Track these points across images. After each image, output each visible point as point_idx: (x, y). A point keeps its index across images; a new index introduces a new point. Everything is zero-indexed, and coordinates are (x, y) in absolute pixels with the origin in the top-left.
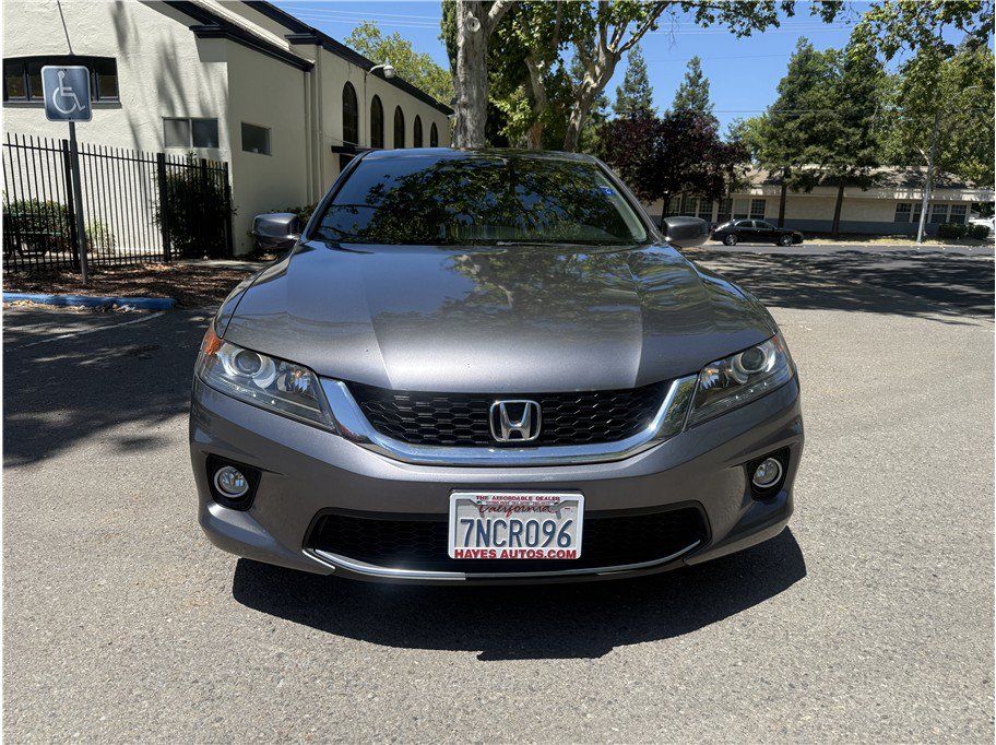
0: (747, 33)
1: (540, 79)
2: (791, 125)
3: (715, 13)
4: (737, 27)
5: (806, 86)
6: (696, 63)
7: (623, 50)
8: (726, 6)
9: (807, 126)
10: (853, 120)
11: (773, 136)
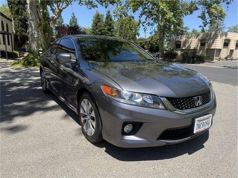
0: (91, 9)
1: (42, 14)
2: (97, 30)
3: (83, 3)
4: (88, 7)
5: (99, 22)
6: (73, 14)
7: (63, 9)
8: (86, 2)
9: (100, 31)
10: (109, 30)
11: (93, 32)
